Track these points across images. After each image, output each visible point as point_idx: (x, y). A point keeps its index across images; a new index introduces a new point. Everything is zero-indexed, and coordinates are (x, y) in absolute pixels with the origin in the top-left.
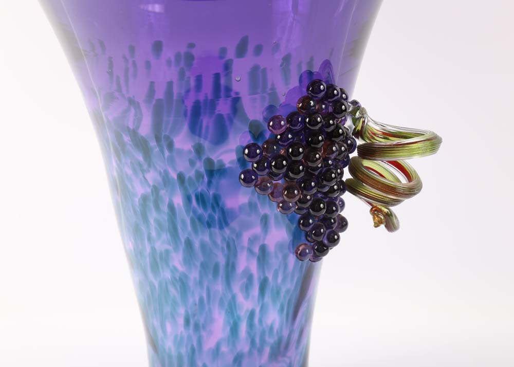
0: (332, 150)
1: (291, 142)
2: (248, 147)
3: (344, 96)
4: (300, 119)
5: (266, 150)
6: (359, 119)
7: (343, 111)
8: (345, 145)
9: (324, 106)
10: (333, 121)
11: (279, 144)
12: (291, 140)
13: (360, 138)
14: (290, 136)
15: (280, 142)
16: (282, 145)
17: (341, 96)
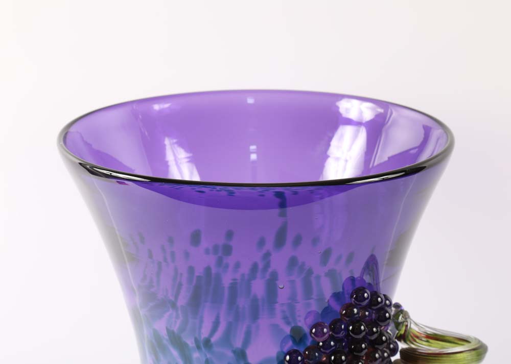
0: (375, 357)
1: (333, 350)
2: (289, 353)
3: (387, 302)
4: (343, 326)
5: (308, 357)
6: (402, 323)
7: (387, 319)
8: (388, 351)
9: (367, 313)
10: (377, 328)
11: (321, 351)
12: (334, 348)
13: (402, 342)
14: (332, 343)
15: (322, 349)
16: (324, 353)
17: (385, 303)
